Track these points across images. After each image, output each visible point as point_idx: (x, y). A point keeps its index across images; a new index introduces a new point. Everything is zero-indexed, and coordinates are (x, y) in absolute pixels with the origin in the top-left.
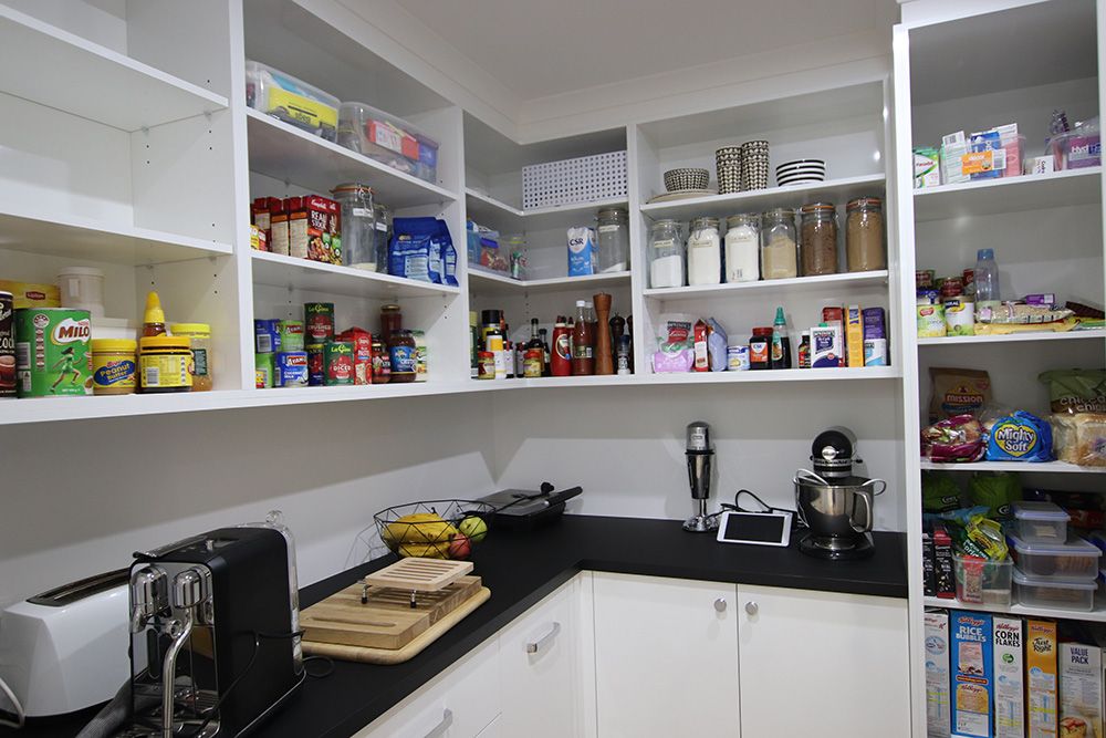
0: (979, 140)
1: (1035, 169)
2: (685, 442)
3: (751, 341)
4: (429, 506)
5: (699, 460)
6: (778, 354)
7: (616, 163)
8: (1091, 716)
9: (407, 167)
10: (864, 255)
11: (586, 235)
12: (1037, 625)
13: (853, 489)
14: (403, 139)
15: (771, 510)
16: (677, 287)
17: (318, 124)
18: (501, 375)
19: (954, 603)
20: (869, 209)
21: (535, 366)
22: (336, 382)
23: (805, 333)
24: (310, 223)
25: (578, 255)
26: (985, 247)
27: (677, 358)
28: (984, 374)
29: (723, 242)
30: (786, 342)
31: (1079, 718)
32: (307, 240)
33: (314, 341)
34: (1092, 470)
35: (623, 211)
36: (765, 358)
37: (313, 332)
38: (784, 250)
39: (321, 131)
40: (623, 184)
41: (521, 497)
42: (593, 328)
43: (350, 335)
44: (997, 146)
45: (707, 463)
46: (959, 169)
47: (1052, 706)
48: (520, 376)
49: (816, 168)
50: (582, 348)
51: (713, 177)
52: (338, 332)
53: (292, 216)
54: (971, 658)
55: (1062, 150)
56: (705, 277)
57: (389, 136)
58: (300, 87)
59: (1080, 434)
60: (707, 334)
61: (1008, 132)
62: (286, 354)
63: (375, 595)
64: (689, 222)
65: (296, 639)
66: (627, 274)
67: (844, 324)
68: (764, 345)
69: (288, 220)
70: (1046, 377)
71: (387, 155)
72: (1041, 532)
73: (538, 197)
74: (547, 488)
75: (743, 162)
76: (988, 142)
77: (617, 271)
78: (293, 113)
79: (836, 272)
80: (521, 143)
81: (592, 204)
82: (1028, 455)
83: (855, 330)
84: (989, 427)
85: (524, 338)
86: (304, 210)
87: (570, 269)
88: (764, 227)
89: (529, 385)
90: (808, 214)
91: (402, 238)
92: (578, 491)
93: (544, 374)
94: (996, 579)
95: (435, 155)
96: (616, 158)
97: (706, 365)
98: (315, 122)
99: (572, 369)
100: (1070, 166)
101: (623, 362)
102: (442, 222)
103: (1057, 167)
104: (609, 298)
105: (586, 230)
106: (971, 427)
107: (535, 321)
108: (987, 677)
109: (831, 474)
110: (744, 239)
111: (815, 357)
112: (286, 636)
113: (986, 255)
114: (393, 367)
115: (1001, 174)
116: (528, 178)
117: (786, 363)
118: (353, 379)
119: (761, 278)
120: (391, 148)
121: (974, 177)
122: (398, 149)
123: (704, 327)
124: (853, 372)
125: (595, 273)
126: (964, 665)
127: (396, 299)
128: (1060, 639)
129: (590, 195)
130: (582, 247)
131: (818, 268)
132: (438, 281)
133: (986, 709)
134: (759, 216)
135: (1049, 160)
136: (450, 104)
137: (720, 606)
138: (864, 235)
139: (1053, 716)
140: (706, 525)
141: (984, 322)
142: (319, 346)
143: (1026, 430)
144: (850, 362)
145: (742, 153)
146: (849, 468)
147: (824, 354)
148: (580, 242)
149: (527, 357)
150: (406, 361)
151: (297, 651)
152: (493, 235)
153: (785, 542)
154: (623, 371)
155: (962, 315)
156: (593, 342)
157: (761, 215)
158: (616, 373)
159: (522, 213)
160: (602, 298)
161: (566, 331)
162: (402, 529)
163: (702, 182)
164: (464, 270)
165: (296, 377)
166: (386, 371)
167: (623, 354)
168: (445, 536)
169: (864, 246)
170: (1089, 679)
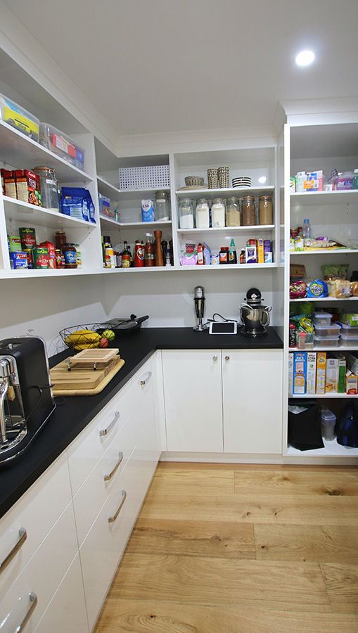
0: (310, 176)
1: (326, 189)
2: (193, 295)
3: (220, 252)
4: (84, 327)
5: (200, 302)
6: (231, 258)
7: (164, 171)
8: (335, 382)
9: (70, 161)
10: (266, 219)
11: (150, 203)
12: (321, 354)
13: (261, 310)
14: (69, 146)
15: (227, 321)
16: (191, 229)
17: (29, 132)
18: (113, 267)
19: (295, 349)
20: (267, 200)
21: (127, 263)
22: (41, 268)
23: (243, 249)
24: (28, 184)
25: (148, 212)
26: (307, 218)
27: (190, 258)
28: (303, 266)
29: (210, 210)
30: (235, 253)
31: (331, 383)
32: (27, 193)
33: (26, 247)
34: (340, 299)
35: (167, 194)
36: (226, 260)
37: (25, 242)
38: (235, 215)
39: (31, 135)
40: (167, 181)
41: (123, 321)
42: (154, 245)
43: (45, 244)
44: (316, 179)
45: (203, 303)
46: (303, 187)
47: (324, 380)
48: (121, 267)
49: (247, 181)
50: (149, 255)
51: (206, 182)
52: (38, 244)
53: (18, 180)
54: (300, 368)
55: (335, 183)
56: (203, 225)
57: (62, 144)
58: (20, 109)
59: (337, 287)
60: (203, 249)
61: (320, 174)
62: (16, 253)
63: (73, 367)
64: (196, 200)
65: (51, 389)
66: (170, 222)
67: (257, 246)
68: (226, 254)
69: (16, 182)
70: (323, 268)
71: (62, 154)
72: (323, 322)
73: (127, 184)
74: (133, 317)
75: (219, 176)
76: (313, 177)
77: (165, 220)
78: (17, 123)
79: (255, 225)
80: (118, 157)
81: (154, 189)
82: (320, 295)
83: (261, 249)
84: (308, 285)
85: (120, 251)
86: (25, 176)
87: (143, 218)
88: (227, 204)
89: (125, 271)
90: (244, 201)
91: (66, 197)
92: (147, 317)
93: (131, 266)
94: (309, 339)
95: (83, 156)
96: (164, 168)
97: (202, 262)
98: (28, 130)
99: (145, 264)
100: (338, 189)
101: (168, 261)
102: (88, 191)
103: (333, 189)
104: (161, 232)
105: (150, 201)
106: (303, 285)
107: (125, 242)
108: (304, 374)
109: (255, 305)
110: (219, 209)
111: (247, 259)
112: (47, 387)
113: (306, 221)
114: (67, 261)
115: (316, 190)
116: (122, 174)
117: (235, 262)
118: (49, 267)
119: (226, 226)
120: (63, 150)
121: (308, 190)
122: (67, 151)
123: (202, 246)
124: (260, 265)
125: (155, 220)
126: (297, 371)
127: (62, 228)
128: (327, 358)
129: (153, 184)
130: (149, 209)
131: (248, 223)
132: (87, 220)
133: (304, 384)
134: (225, 200)
135: (331, 186)
136: (89, 132)
137: (215, 359)
138: (265, 211)
139: (324, 384)
140: (202, 328)
141: (308, 246)
142: (29, 250)
143: (321, 286)
144: (259, 261)
145: (219, 171)
146: (260, 302)
147: (250, 258)
148: (148, 206)
149: (123, 259)
150: (73, 259)
151: (52, 395)
152: (108, 200)
153: (235, 332)
154: (168, 264)
155: (300, 244)
156: (154, 252)
157: (226, 199)
158: (165, 265)
159: (119, 191)
160: (158, 233)
161: (141, 247)
162: (76, 337)
163: (202, 183)
164: (98, 216)
165: (22, 265)
166: (63, 263)
167: (168, 257)
168: (98, 339)
169: (266, 215)
170: (334, 370)
